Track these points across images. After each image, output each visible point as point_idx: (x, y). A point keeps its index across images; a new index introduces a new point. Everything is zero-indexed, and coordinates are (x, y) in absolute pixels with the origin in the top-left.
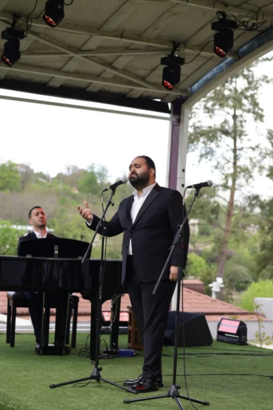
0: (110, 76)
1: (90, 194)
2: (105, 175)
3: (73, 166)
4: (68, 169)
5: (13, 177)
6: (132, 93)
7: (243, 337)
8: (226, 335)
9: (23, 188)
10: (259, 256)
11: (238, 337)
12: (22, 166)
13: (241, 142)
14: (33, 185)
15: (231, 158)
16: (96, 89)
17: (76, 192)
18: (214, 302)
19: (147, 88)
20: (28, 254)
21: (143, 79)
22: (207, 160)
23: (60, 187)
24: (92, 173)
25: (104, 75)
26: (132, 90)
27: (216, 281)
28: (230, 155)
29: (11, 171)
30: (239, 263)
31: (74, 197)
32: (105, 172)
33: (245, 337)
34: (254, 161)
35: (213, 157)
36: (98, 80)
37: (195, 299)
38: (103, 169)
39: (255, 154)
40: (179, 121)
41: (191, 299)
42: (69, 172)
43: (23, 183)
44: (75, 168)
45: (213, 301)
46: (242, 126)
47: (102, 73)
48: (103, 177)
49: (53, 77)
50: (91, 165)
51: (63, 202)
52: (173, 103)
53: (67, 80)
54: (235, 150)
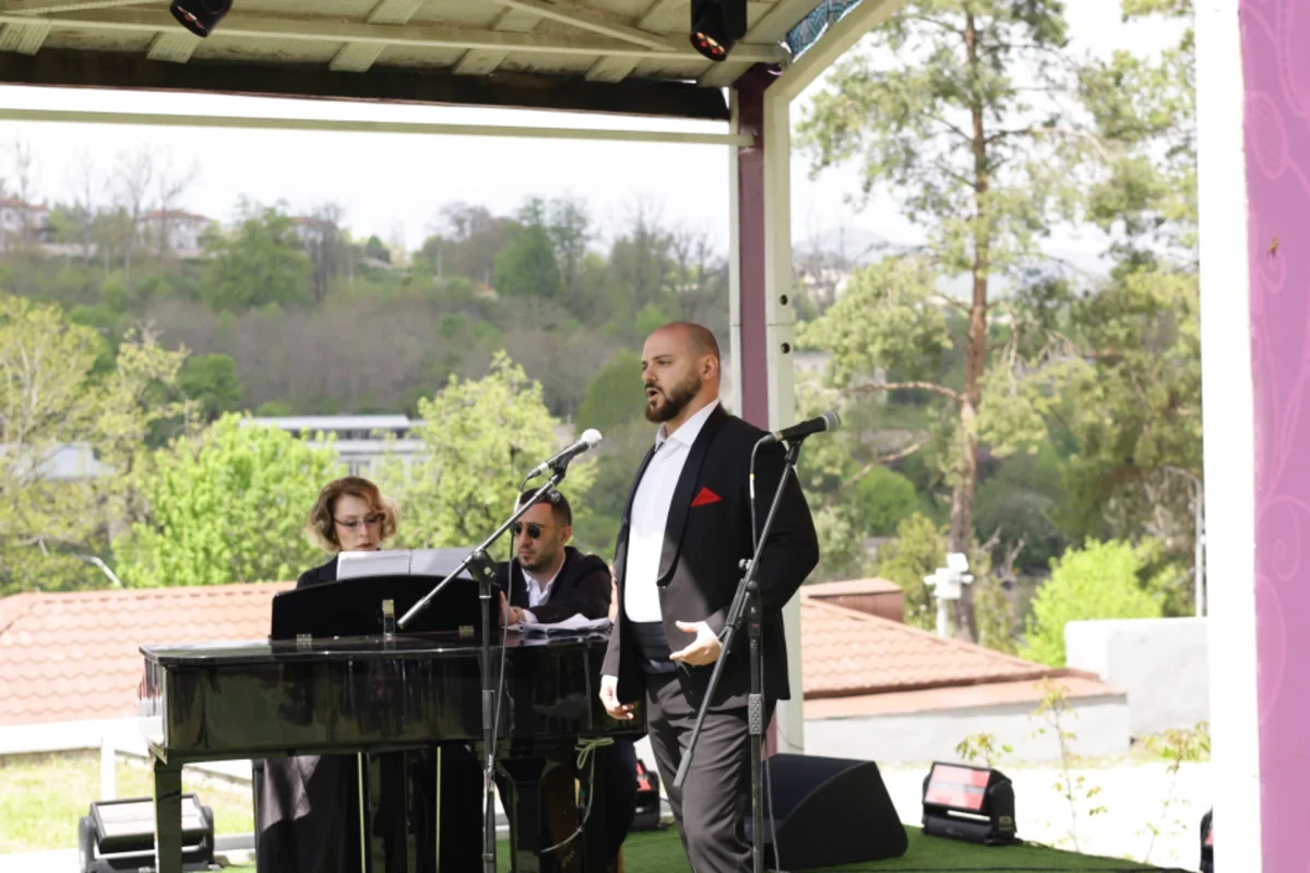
0: (527, 25)
1: (535, 300)
2: (579, 234)
3: (471, 211)
4: (459, 222)
5: (286, 261)
6: (602, 67)
7: (1001, 819)
8: (951, 813)
9: (319, 296)
10: (1080, 473)
11: (987, 818)
12: (312, 223)
13: (999, 119)
14: (352, 283)
15: (966, 170)
16: (487, 68)
17: (491, 294)
18: (938, 648)
19: (647, 49)
20: (301, 632)
21: (633, 22)
22: (891, 182)
23: (439, 281)
24: (537, 231)
25: (505, 24)
26: (600, 59)
27: (945, 566)
28: (964, 160)
29: (277, 242)
30: (1023, 484)
31: (484, 309)
32: (575, 226)
33: (1009, 818)
34: (1044, 173)
35: (910, 171)
36: (490, 41)
37: (877, 643)
38: (570, 212)
39: (1043, 152)
40: (759, 143)
41: (863, 643)
42: (461, 230)
43: (319, 278)
44: (480, 215)
45: (936, 641)
46: (997, 65)
47: (498, 18)
48: (571, 239)
49: (345, 44)
50: (530, 204)
51: (449, 329)
52: (735, 85)
53: (389, 46)
54: (978, 144)
